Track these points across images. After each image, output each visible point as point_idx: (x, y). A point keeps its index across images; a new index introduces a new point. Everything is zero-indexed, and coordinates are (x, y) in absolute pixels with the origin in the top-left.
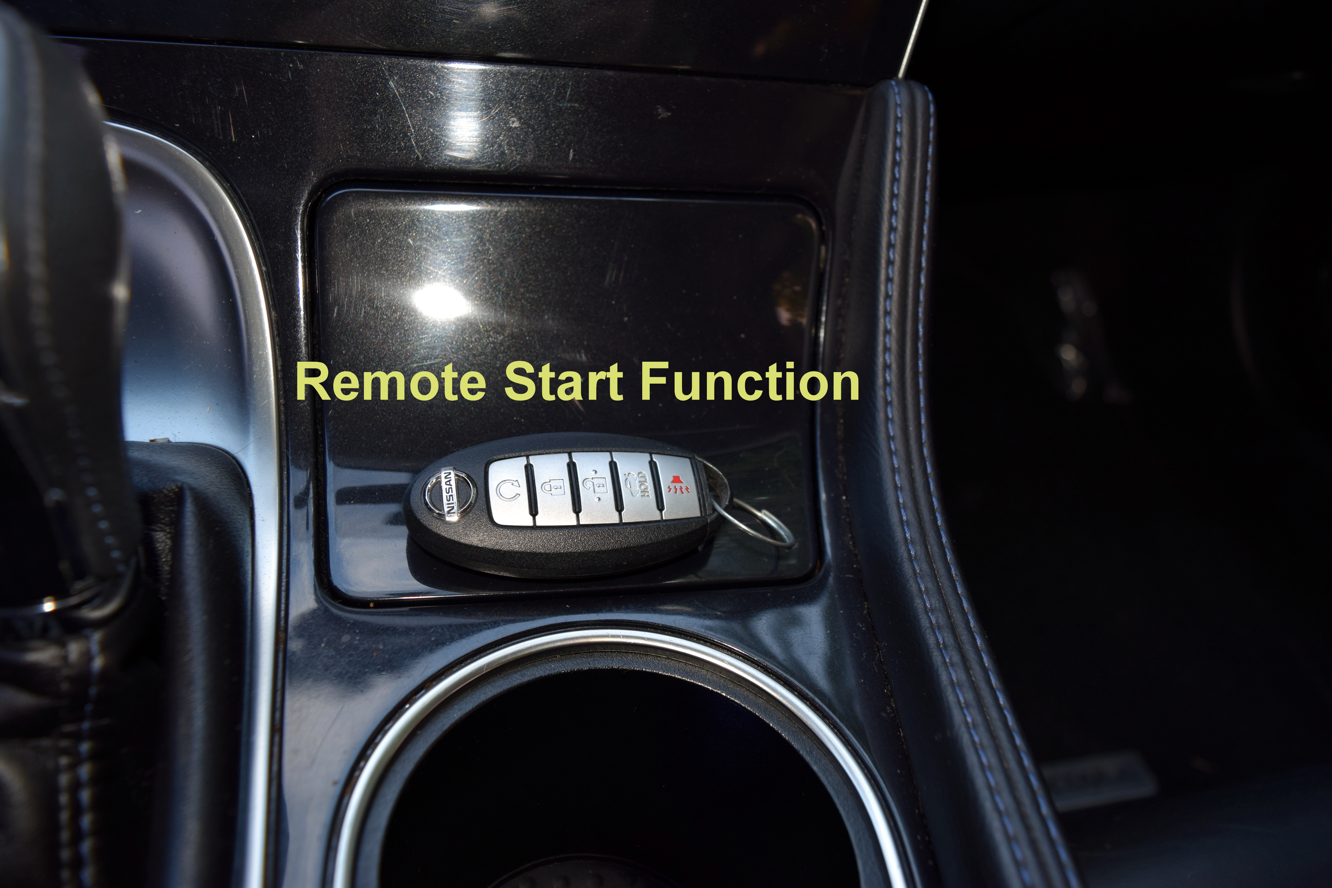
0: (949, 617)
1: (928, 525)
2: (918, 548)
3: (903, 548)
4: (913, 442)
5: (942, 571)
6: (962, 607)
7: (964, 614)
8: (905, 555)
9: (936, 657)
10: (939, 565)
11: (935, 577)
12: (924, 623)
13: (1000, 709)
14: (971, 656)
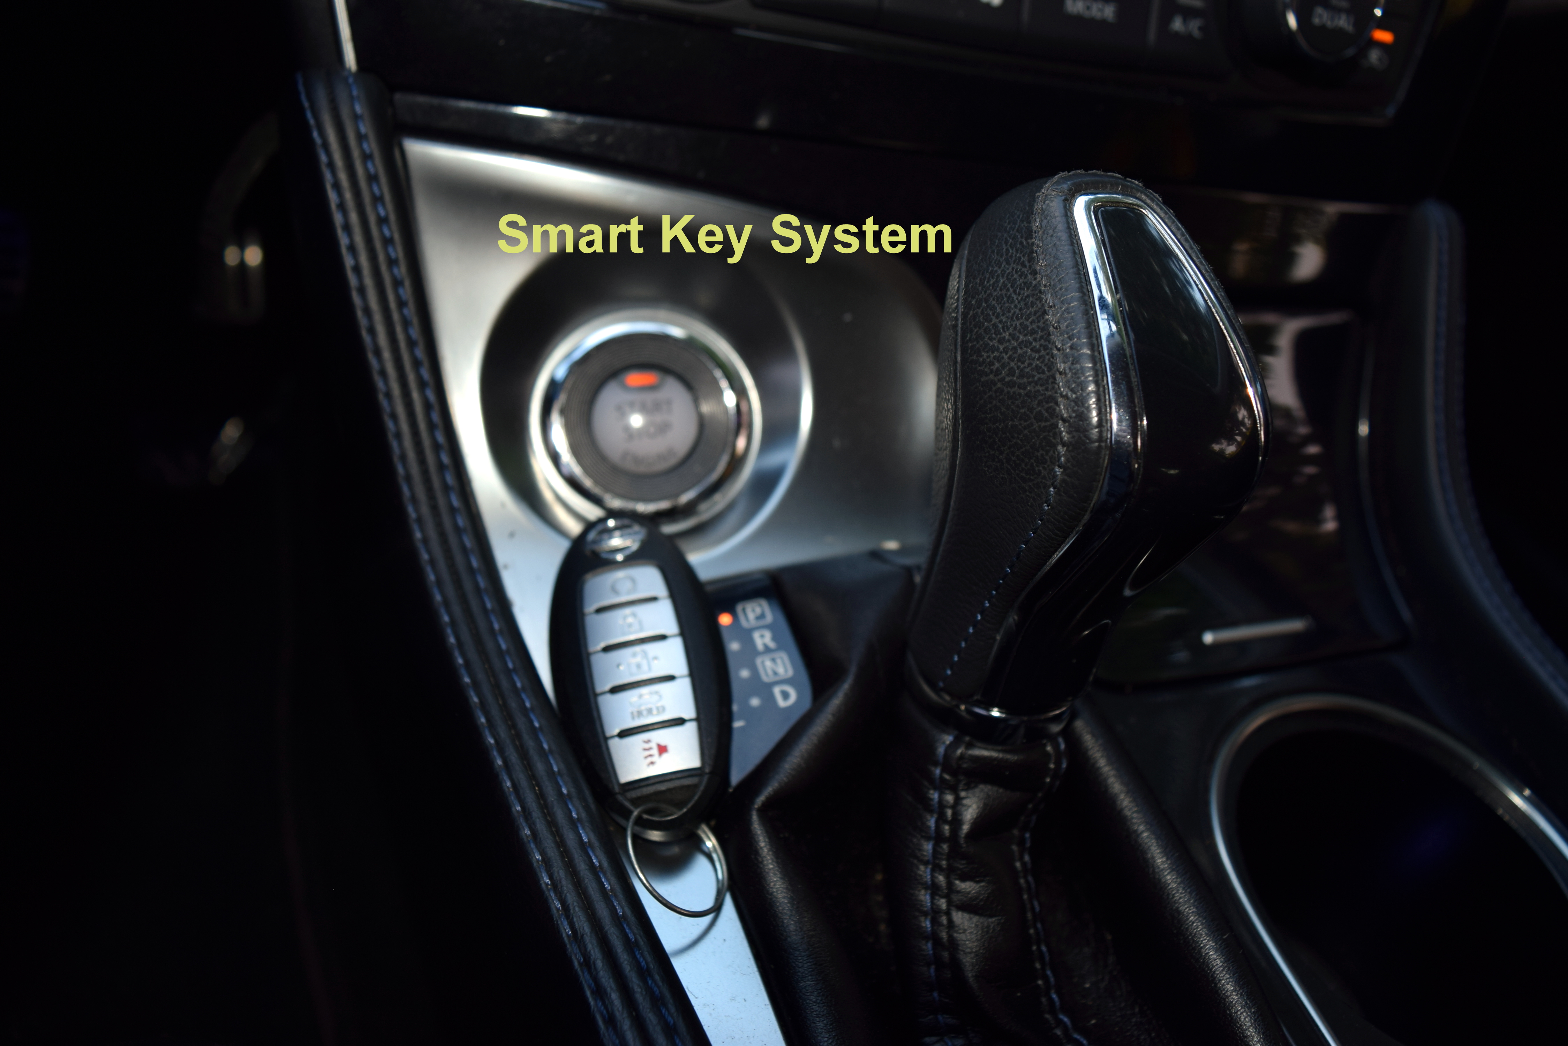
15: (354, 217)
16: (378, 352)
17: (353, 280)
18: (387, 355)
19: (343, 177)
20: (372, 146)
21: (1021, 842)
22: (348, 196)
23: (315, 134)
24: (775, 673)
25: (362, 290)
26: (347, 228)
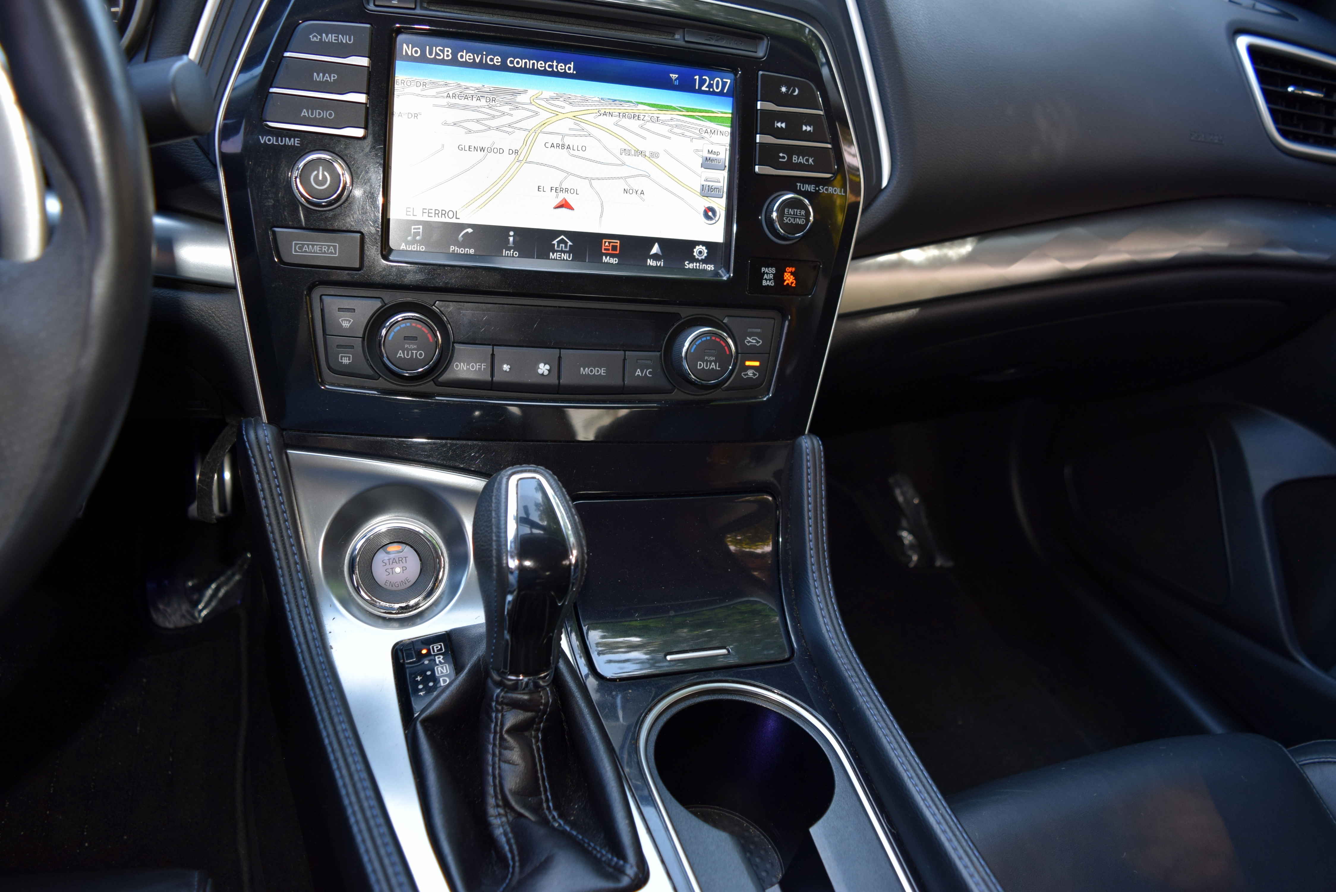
0: (852, 666)
1: (838, 631)
2: (836, 641)
3: (830, 641)
4: (827, 596)
5: (847, 649)
6: (857, 662)
7: (858, 664)
8: (831, 644)
9: (849, 681)
10: (845, 647)
11: (844, 651)
12: (843, 668)
13: (876, 696)
14: (863, 679)
15: (266, 486)
16: (275, 541)
17: (265, 511)
18: (279, 543)
19: (261, 470)
20: (273, 455)
21: (536, 737)
22: (263, 477)
23: (250, 452)
24: (442, 672)
25: (268, 516)
26: (263, 490)
